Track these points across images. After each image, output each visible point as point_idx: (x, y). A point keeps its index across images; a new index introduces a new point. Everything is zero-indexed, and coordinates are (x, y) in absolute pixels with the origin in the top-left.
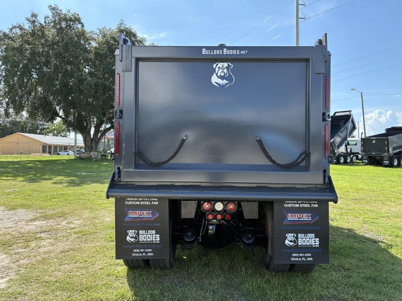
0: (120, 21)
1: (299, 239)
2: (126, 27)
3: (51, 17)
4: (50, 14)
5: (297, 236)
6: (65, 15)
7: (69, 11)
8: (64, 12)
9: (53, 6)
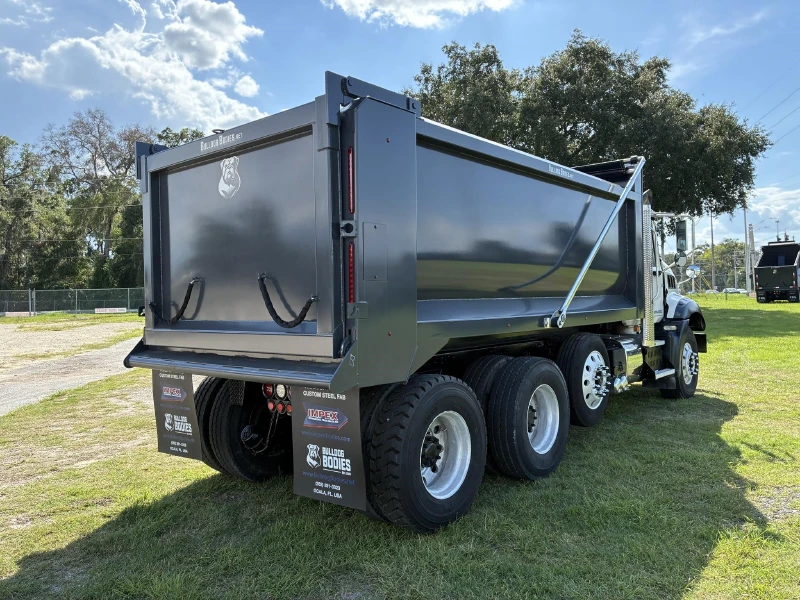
0: (573, 33)
1: (324, 457)
2: (586, 40)
3: (447, 65)
4: (445, 60)
5: (321, 450)
6: (472, 54)
7: (477, 45)
8: (470, 48)
9: (450, 45)
